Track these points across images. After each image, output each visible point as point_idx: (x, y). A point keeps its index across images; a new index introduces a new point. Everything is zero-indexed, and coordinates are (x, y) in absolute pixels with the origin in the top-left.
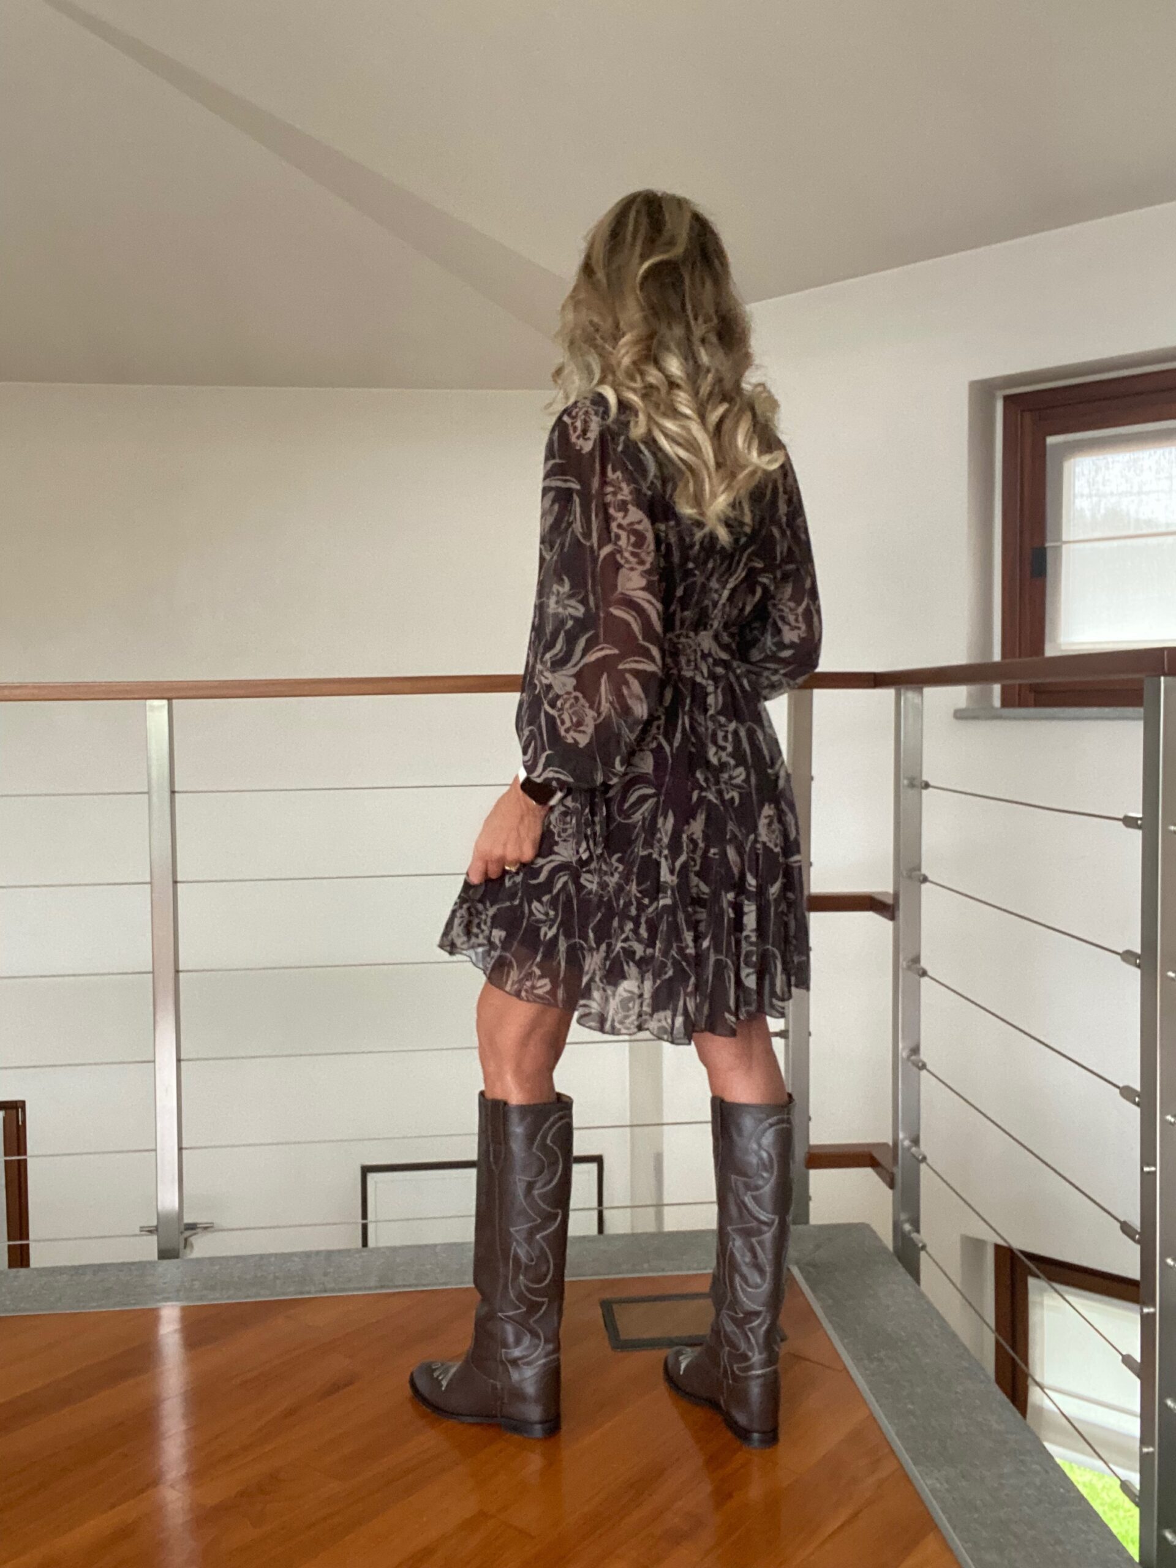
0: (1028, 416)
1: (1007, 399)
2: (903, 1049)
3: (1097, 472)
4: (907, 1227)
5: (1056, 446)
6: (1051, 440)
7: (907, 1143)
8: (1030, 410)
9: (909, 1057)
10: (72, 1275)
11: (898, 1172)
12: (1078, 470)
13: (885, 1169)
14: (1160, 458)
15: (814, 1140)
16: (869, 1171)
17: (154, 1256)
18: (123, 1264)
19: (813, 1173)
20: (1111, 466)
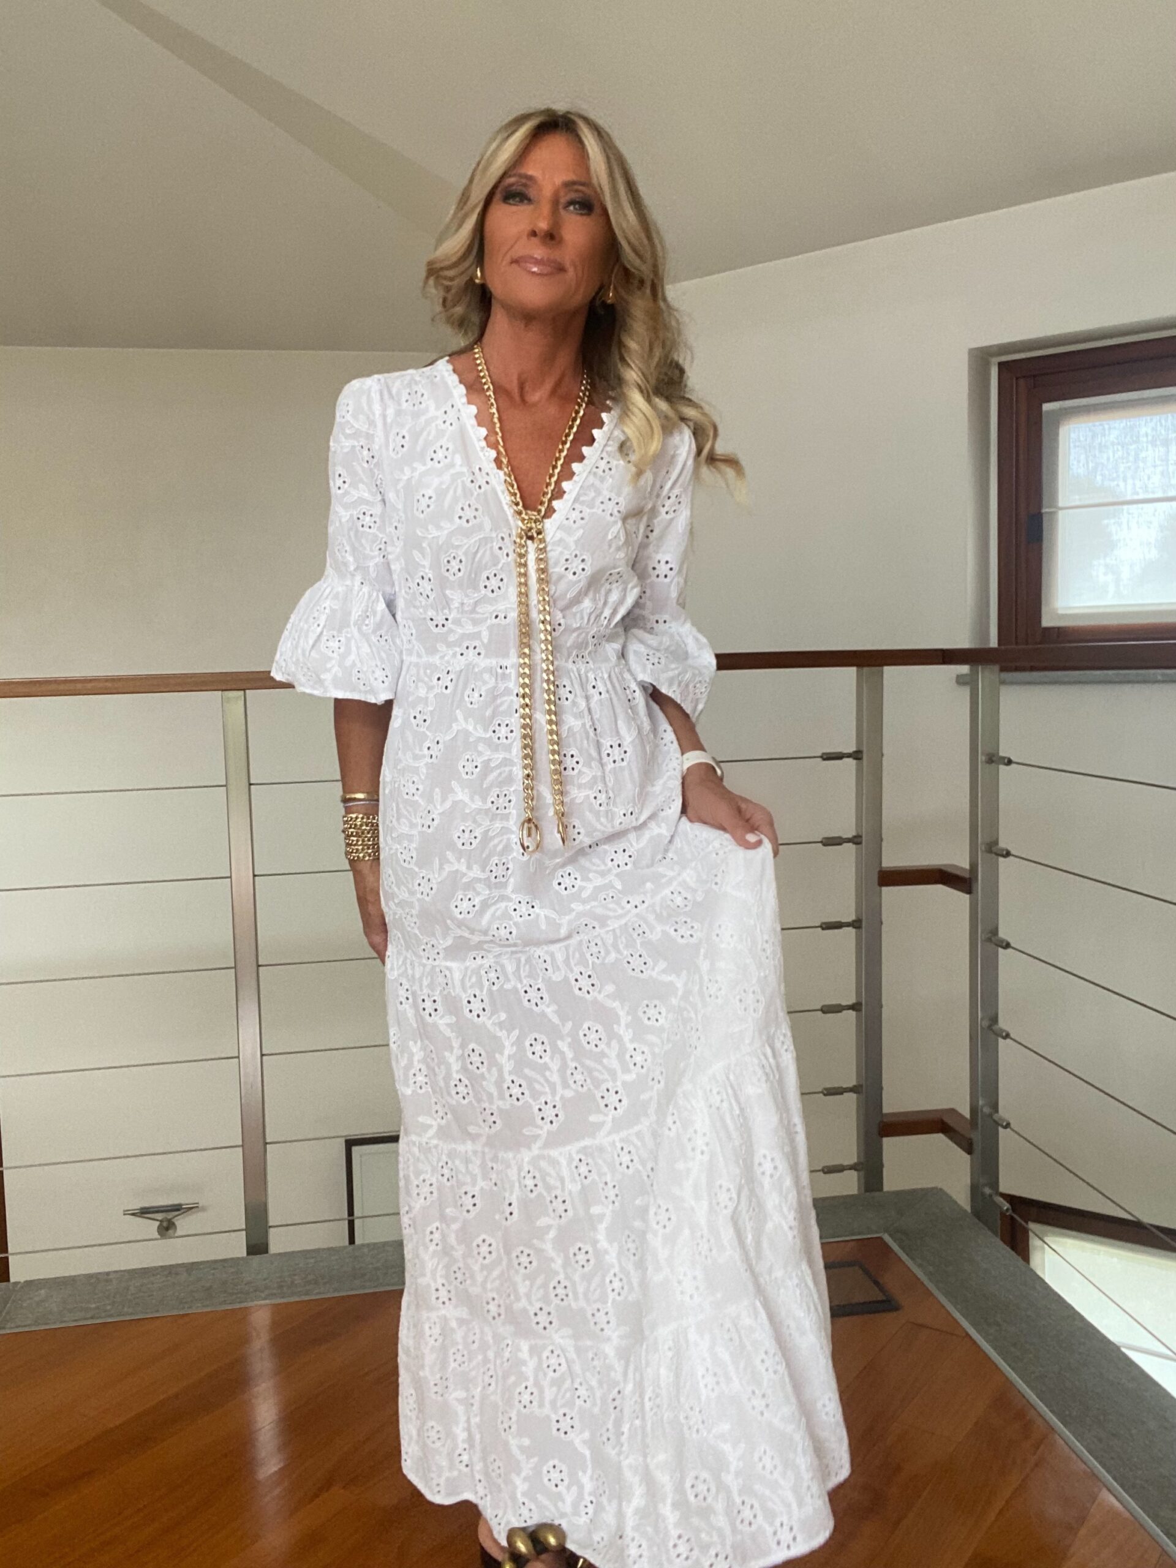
0: (1022, 382)
1: (1000, 364)
2: (982, 1019)
3: (1093, 437)
4: (987, 1191)
5: (1050, 412)
6: (1047, 407)
7: (987, 1110)
8: (1024, 377)
9: (990, 1027)
10: (167, 1277)
11: (976, 1137)
12: (1072, 435)
13: (962, 1135)
14: (1156, 425)
15: (886, 1110)
16: (941, 1136)
17: (245, 1254)
18: (215, 1262)
19: (886, 1141)
20: (1107, 432)
